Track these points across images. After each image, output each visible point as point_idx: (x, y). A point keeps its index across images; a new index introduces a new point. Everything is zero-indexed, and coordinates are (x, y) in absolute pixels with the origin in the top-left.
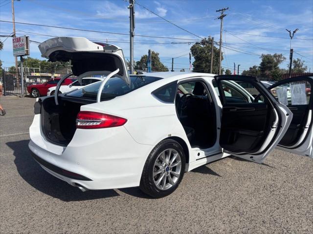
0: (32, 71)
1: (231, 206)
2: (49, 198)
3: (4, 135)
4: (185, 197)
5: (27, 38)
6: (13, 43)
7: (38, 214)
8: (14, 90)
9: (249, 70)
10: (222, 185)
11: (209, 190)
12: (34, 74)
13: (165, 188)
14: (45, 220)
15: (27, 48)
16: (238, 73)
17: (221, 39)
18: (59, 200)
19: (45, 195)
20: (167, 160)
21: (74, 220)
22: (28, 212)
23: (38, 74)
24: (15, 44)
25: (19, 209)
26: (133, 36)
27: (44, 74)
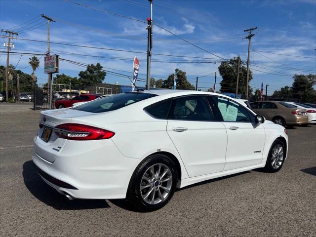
0: (63, 87)
1: (217, 224)
2: (44, 205)
3: (22, 146)
4: (173, 213)
5: (57, 56)
6: (45, 61)
7: (29, 218)
8: (43, 105)
9: (280, 90)
10: (215, 204)
11: (201, 207)
12: (64, 91)
13: (153, 202)
14: (34, 225)
15: (57, 66)
16: (266, 93)
17: (248, 59)
18: (52, 208)
19: (41, 202)
20: (157, 175)
21: (60, 227)
22: (21, 216)
23: (69, 91)
24: (46, 62)
25: (14, 213)
26: (150, 55)
27: (74, 91)
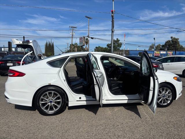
5: (84, 37)
13: (49, 111)
26: (113, 32)
